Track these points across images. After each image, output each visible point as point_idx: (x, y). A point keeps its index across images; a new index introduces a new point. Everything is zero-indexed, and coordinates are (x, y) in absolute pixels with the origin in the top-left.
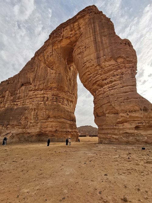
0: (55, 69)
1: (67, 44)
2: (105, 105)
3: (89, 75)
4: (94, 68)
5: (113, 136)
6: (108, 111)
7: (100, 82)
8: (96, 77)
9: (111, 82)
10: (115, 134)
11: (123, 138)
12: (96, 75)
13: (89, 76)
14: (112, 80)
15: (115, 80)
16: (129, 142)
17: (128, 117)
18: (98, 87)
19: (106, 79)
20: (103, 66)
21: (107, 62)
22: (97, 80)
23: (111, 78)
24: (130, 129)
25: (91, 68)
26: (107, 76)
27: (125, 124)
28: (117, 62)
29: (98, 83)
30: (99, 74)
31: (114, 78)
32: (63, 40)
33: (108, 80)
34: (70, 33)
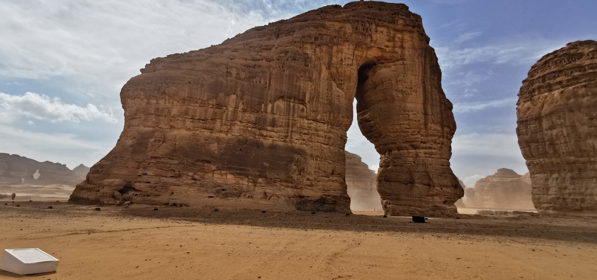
0: (345, 88)
1: (375, 57)
2: (418, 173)
3: (407, 128)
4: (417, 124)
5: (418, 209)
6: (419, 181)
7: (418, 144)
8: (416, 136)
9: (430, 148)
10: (420, 207)
11: (430, 211)
12: (417, 134)
13: (406, 130)
14: (432, 146)
15: (435, 148)
16: (434, 214)
17: (441, 191)
18: (410, 148)
19: (424, 143)
20: (428, 127)
21: (434, 124)
22: (414, 140)
23: (432, 145)
24: (439, 202)
25: (414, 122)
26: (428, 140)
27: (435, 197)
28: (443, 129)
29: (414, 143)
30: (420, 134)
31: (435, 146)
32: (374, 48)
33: (428, 145)
34: (387, 43)
